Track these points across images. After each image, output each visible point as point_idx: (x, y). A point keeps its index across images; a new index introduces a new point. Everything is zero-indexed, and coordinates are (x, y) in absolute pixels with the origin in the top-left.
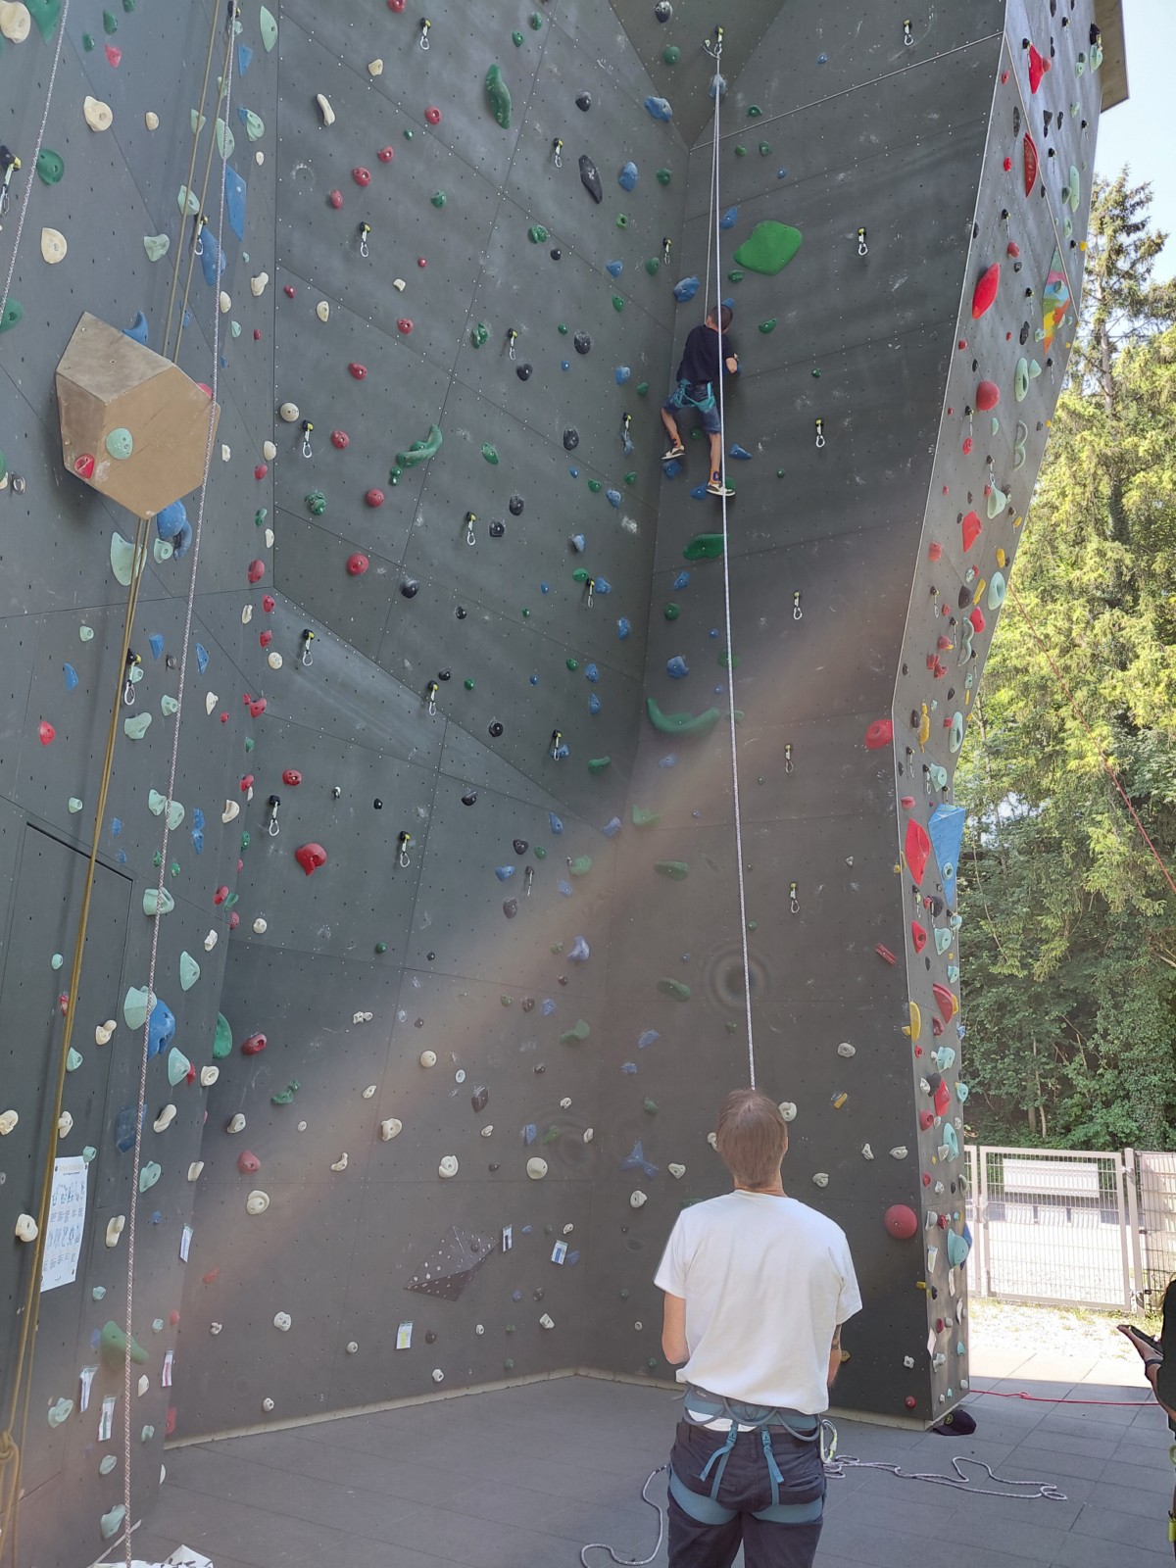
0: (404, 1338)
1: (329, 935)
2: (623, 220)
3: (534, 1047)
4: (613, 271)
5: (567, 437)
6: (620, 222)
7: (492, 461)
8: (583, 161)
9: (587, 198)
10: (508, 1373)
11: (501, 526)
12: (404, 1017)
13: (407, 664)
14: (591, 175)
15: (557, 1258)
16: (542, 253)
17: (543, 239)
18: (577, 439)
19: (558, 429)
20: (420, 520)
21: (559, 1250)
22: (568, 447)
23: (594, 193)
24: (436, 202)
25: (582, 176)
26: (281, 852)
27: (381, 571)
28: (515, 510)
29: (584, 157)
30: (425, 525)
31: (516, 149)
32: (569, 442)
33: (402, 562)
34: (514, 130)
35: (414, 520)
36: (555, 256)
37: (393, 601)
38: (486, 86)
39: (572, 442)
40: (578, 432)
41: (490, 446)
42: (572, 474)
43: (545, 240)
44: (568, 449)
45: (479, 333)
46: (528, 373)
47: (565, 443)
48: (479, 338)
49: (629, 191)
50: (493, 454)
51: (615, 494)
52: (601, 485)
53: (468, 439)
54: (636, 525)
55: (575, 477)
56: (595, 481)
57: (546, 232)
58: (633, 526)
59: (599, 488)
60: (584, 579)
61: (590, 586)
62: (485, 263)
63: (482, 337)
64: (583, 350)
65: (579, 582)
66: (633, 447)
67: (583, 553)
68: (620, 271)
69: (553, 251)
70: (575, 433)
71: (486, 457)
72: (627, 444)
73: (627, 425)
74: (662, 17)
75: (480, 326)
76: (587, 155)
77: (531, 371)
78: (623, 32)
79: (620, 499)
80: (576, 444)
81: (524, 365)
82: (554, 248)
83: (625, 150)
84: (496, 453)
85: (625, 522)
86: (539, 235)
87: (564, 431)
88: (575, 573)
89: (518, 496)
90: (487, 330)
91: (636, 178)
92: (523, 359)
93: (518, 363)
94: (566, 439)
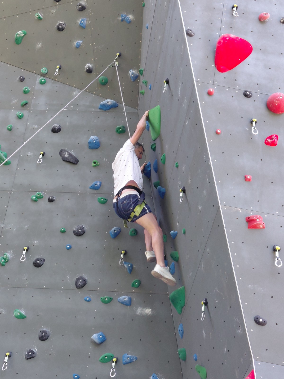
2: (96, 162)
4: (95, 188)
6: (94, 165)
9: (68, 166)
14: (66, 155)
16: (42, 203)
23: (71, 161)
29: (61, 151)
40: (85, 277)
41: (19, 310)
42: (86, 300)
43: (42, 197)
44: (79, 288)
45: (3, 258)
46: (42, 262)
47: (76, 286)
48: (3, 261)
49: (97, 148)
50: (21, 314)
51: (125, 298)
52: (112, 297)
53: (3, 313)
54: (150, 310)
55: (88, 301)
56: (105, 297)
57: (42, 193)
58: (148, 311)
59: (111, 299)
60: (110, 359)
61: (113, 362)
62: (4, 225)
63: (5, 259)
64: (79, 234)
65: (106, 362)
66: (134, 266)
67: (105, 343)
68: (99, 186)
69: (49, 199)
70: (81, 278)
71: (17, 317)
72: (126, 266)
73: (122, 256)
74: (89, 71)
75: (4, 255)
76: (63, 148)
77: (44, 260)
78: (76, 89)
79: (130, 299)
80: (85, 283)
81: (37, 260)
82: (50, 198)
83: (90, 133)
84: (23, 312)
85: (139, 311)
86: (37, 197)
87: (74, 280)
88: (101, 358)
89: (44, 329)
90: (9, 255)
91: (98, 141)
92: (37, 257)
93: (34, 260)
94: (76, 283)
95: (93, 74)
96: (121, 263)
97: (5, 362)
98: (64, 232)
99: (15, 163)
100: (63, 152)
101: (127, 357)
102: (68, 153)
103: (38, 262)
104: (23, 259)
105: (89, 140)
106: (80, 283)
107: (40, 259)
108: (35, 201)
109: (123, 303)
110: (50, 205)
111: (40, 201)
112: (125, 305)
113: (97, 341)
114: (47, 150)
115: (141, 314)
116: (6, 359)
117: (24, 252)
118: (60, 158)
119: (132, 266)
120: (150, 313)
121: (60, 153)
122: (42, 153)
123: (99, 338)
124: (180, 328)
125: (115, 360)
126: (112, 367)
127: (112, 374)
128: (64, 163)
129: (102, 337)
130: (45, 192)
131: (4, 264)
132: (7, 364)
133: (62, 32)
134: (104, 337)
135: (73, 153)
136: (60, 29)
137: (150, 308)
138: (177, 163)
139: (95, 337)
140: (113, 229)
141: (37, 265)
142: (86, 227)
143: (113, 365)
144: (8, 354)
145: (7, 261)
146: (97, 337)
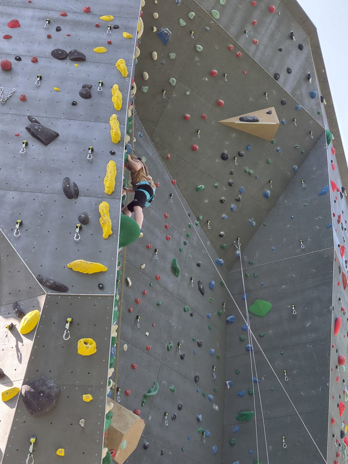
4: (208, 317)
5: (196, 378)
6: (210, 300)
8: (199, 283)
9: (201, 295)
14: (201, 287)
16: (188, 315)
17: (188, 310)
18: (199, 378)
19: (193, 376)
22: (196, 381)
23: (202, 292)
24: (158, 305)
25: (199, 287)
29: (199, 281)
31: (180, 283)
32: (196, 379)
34: (180, 277)
36: (191, 315)
38: (172, 265)
39: (197, 379)
42: (197, 391)
51: (211, 396)
52: (206, 393)
70: (198, 376)
73: (214, 370)
74: (221, 236)
78: (209, 241)
89: (180, 403)
95: (221, 238)
109: (209, 399)
133: (221, 204)
136: (222, 201)
137: (218, 406)
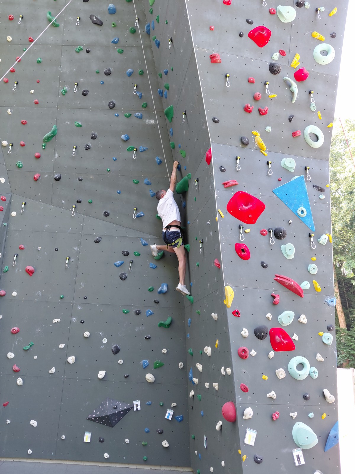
0: (87, 437)
1: (40, 294)
2: (113, 24)
3: (144, 329)
4: (114, 42)
6: (113, 25)
7: (79, 126)
9: (96, 27)
10: (146, 462)
11: (88, 145)
12: (75, 320)
13: (63, 202)
14: (94, 19)
15: (168, 417)
16: (83, 54)
17: (81, 49)
19: (105, 104)
20: (57, 156)
21: (169, 414)
23: (99, 24)
24: (39, 62)
26: (20, 270)
27: (46, 176)
28: (94, 138)
29: (91, 16)
30: (59, 156)
31: (64, 29)
33: (53, 171)
35: (54, 156)
36: (88, 52)
37: (53, 184)
38: (48, 20)
40: (114, 101)
41: (77, 122)
42: (116, 116)
43: (82, 49)
44: (111, 108)
45: (63, 90)
46: (87, 92)
47: (109, 107)
48: (63, 92)
49: (114, 14)
50: (79, 124)
51: (139, 114)
52: (131, 114)
53: (68, 124)
54: (153, 121)
55: (117, 116)
56: (127, 113)
57: (82, 47)
58: (152, 122)
59: (130, 115)
60: (133, 149)
61: (134, 151)
62: (61, 69)
63: (65, 91)
64: (108, 74)
65: (130, 151)
66: (143, 94)
67: (129, 140)
68: (117, 41)
69: (87, 51)
70: (112, 102)
71: (77, 126)
72: (138, 94)
73: (135, 88)
75: (64, 88)
76: (92, 14)
77: (88, 91)
79: (142, 114)
80: (114, 105)
81: (84, 91)
82: (87, 49)
83: (109, 2)
84: (80, 123)
85: (147, 121)
86: (79, 49)
87: (108, 103)
88: (127, 149)
89: (94, 133)
90: (66, 88)
91: (114, 8)
92: (84, 89)
93: (82, 91)
94: (109, 105)
96: (135, 92)
97: (74, 151)
98: (98, 73)
99: (62, 25)
100: (92, 17)
101: (142, 148)
102: (95, 17)
103: (85, 92)
104: (75, 90)
105: (108, 8)
106: (111, 105)
107: (86, 90)
108: (78, 52)
109: (137, 117)
110: (87, 55)
111: (81, 52)
112: (139, 118)
113: (125, 139)
114: (82, 16)
115: (148, 123)
116: (74, 150)
117: (76, 86)
118: (91, 21)
119: (141, 94)
120: (154, 123)
121: (90, 18)
122: (78, 17)
123: (125, 138)
124: (171, 131)
125: (135, 149)
126: (134, 153)
127: (135, 157)
128: (93, 24)
129: (127, 137)
130: (83, 46)
131: (64, 94)
132: (75, 152)
134: (128, 137)
135: (98, 17)
137: (154, 120)
138: (167, 21)
139: (123, 137)
140: (128, 70)
141: (84, 94)
142: (112, 70)
143: (135, 152)
144: (75, 147)
145: (66, 92)
146: (124, 137)
